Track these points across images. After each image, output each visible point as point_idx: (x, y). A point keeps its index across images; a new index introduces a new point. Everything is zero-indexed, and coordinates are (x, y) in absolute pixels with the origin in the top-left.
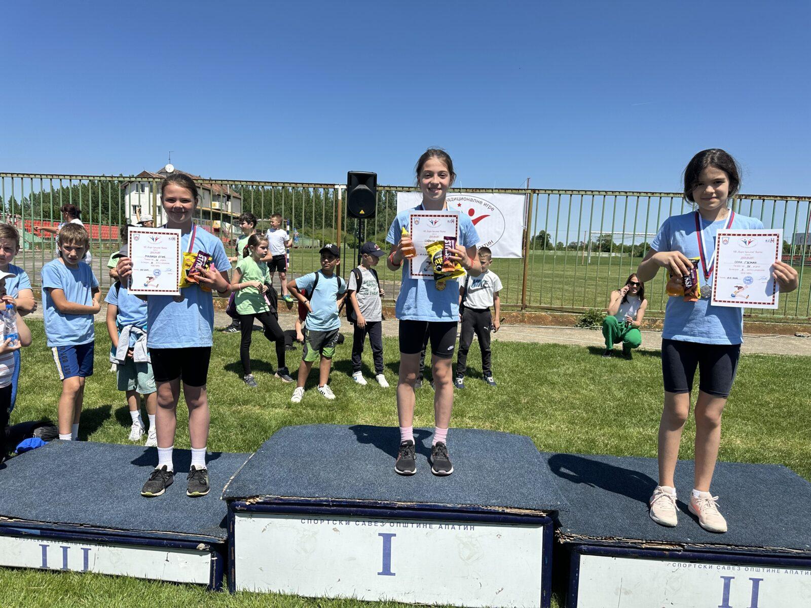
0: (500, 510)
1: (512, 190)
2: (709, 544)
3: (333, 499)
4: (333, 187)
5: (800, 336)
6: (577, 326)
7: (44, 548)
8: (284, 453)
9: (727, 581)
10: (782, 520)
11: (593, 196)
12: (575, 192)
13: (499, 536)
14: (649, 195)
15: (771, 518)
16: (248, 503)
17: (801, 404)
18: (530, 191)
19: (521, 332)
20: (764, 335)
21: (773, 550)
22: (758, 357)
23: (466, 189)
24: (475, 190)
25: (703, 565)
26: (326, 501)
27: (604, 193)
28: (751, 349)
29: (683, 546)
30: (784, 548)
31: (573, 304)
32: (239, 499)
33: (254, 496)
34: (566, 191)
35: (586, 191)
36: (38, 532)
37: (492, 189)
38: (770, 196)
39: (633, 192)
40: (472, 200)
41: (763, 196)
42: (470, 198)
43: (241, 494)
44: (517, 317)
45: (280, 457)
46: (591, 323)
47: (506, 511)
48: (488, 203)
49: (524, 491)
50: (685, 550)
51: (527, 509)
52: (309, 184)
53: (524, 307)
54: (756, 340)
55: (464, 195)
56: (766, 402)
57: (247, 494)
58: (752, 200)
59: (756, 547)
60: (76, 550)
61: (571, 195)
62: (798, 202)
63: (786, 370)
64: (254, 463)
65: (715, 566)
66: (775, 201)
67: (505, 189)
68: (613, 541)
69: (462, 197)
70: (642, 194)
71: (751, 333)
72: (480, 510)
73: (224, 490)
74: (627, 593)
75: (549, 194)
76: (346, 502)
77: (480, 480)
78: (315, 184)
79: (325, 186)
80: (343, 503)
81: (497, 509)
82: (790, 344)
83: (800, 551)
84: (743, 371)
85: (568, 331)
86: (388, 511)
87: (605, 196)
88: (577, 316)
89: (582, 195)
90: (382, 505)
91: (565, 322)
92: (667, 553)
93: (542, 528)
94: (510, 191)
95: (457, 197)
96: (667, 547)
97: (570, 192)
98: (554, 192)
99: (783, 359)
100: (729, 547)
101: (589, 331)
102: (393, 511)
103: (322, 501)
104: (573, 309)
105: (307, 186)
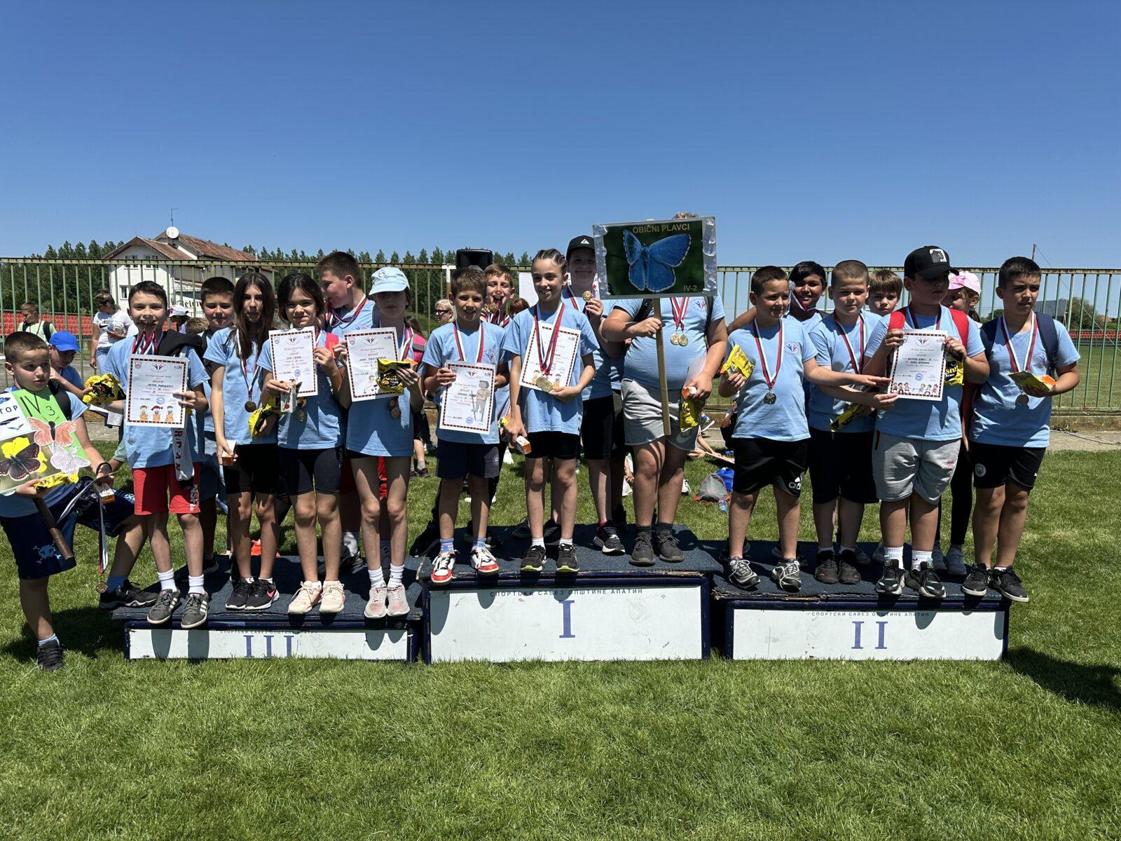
0: (664, 573)
7: (249, 638)
9: (858, 624)
13: (663, 596)
25: (837, 613)
26: (513, 574)
29: (819, 597)
36: (243, 623)
47: (668, 574)
50: (822, 600)
51: (686, 571)
60: (279, 638)
65: (847, 613)
68: (761, 595)
72: (646, 574)
74: (775, 640)
81: (661, 572)
92: (807, 603)
93: (699, 588)
96: (807, 599)
100: (858, 596)
103: (509, 574)
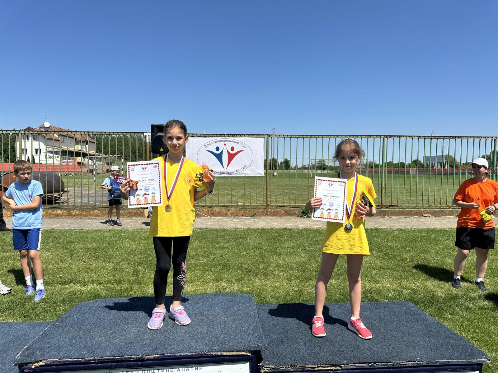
0: (219, 354)
1: (256, 135)
2: (357, 363)
3: (99, 358)
4: (142, 134)
5: (425, 216)
6: (299, 216)
8: (74, 323)
10: (405, 340)
11: (304, 138)
12: (293, 136)
13: (220, 372)
14: (335, 137)
15: (398, 339)
16: (33, 367)
17: (424, 259)
18: (267, 136)
19: (265, 221)
20: (406, 216)
21: (397, 363)
22: (401, 230)
23: (229, 135)
24: (234, 136)
26: (93, 360)
27: (310, 137)
28: (398, 226)
29: (341, 367)
30: (404, 362)
31: (296, 202)
32: (27, 364)
33: (39, 361)
34: (287, 135)
35: (299, 136)
37: (244, 135)
38: (403, 136)
39: (326, 136)
40: (232, 142)
41: (399, 136)
42: (231, 140)
43: (28, 360)
44: (263, 212)
45: (69, 327)
46: (307, 214)
47: (223, 354)
48: (242, 143)
49: (239, 337)
50: (343, 369)
51: (237, 351)
52: (126, 133)
53: (267, 206)
54: (401, 220)
55: (227, 139)
56: (405, 258)
57: (33, 360)
58: (394, 138)
59: (387, 362)
61: (291, 138)
62: (419, 139)
63: (417, 238)
64: (48, 334)
66: (406, 139)
67: (252, 135)
68: (296, 368)
69: (226, 139)
70: (332, 137)
71: (399, 215)
72: (205, 355)
73: (17, 357)
75: (278, 138)
76: (108, 359)
77: (211, 331)
78: (130, 133)
79: (138, 134)
80: (106, 360)
81: (217, 353)
82: (420, 221)
83: (414, 363)
84: (392, 240)
85: (293, 220)
86: (140, 363)
87: (310, 138)
88: (298, 210)
89: (297, 138)
90: (135, 359)
91: (292, 214)
92: (331, 372)
93: (248, 363)
94: (255, 136)
95: (223, 139)
96: (331, 368)
97: (290, 136)
98: (281, 136)
99: (415, 231)
100: (370, 364)
101: (305, 219)
102: (143, 362)
103: (90, 360)
104: (296, 205)
105: (125, 134)
